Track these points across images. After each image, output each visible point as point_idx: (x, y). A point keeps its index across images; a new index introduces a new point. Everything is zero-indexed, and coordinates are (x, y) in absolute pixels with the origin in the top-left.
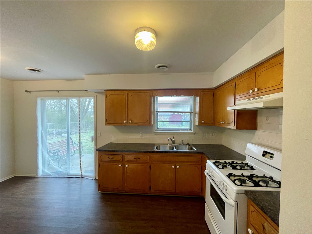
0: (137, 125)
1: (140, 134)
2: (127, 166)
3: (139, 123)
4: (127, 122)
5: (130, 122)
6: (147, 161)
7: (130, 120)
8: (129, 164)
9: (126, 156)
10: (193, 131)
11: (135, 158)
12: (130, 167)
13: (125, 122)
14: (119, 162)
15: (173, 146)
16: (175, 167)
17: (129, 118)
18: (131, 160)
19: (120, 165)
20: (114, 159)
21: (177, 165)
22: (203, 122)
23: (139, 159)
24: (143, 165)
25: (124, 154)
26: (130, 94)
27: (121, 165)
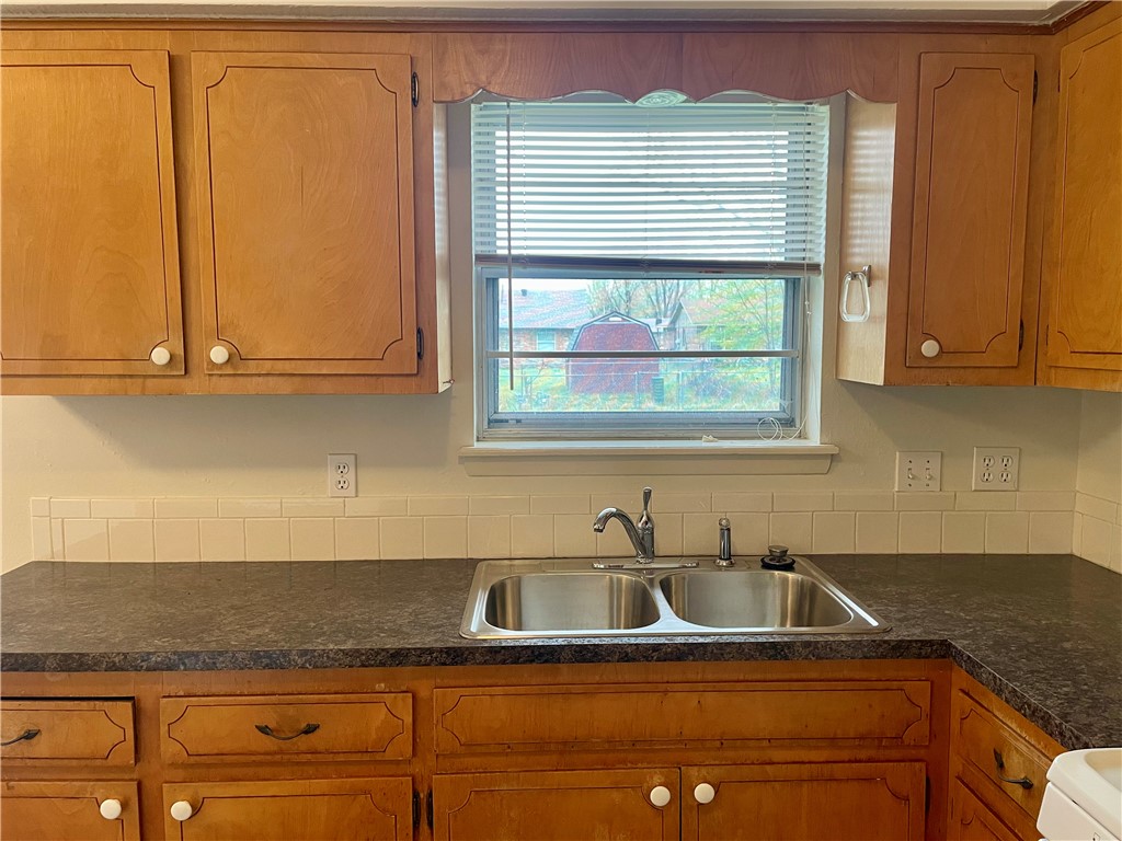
0: (285, 387)
1: (332, 476)
2: (180, 810)
3: (311, 368)
4: (184, 362)
5: (219, 354)
6: (389, 755)
7: (219, 335)
8: (204, 789)
9: (169, 709)
10: (814, 440)
11: (264, 730)
12: (219, 813)
13: (160, 356)
14: (97, 769)
15: (642, 580)
16: (681, 792)
17: (202, 313)
18: (227, 746)
19: (110, 808)
20: (41, 747)
21: (694, 771)
22: (929, 348)
23: (310, 730)
24: (354, 793)
25: (144, 687)
26: (203, 68)
27: (124, 806)
